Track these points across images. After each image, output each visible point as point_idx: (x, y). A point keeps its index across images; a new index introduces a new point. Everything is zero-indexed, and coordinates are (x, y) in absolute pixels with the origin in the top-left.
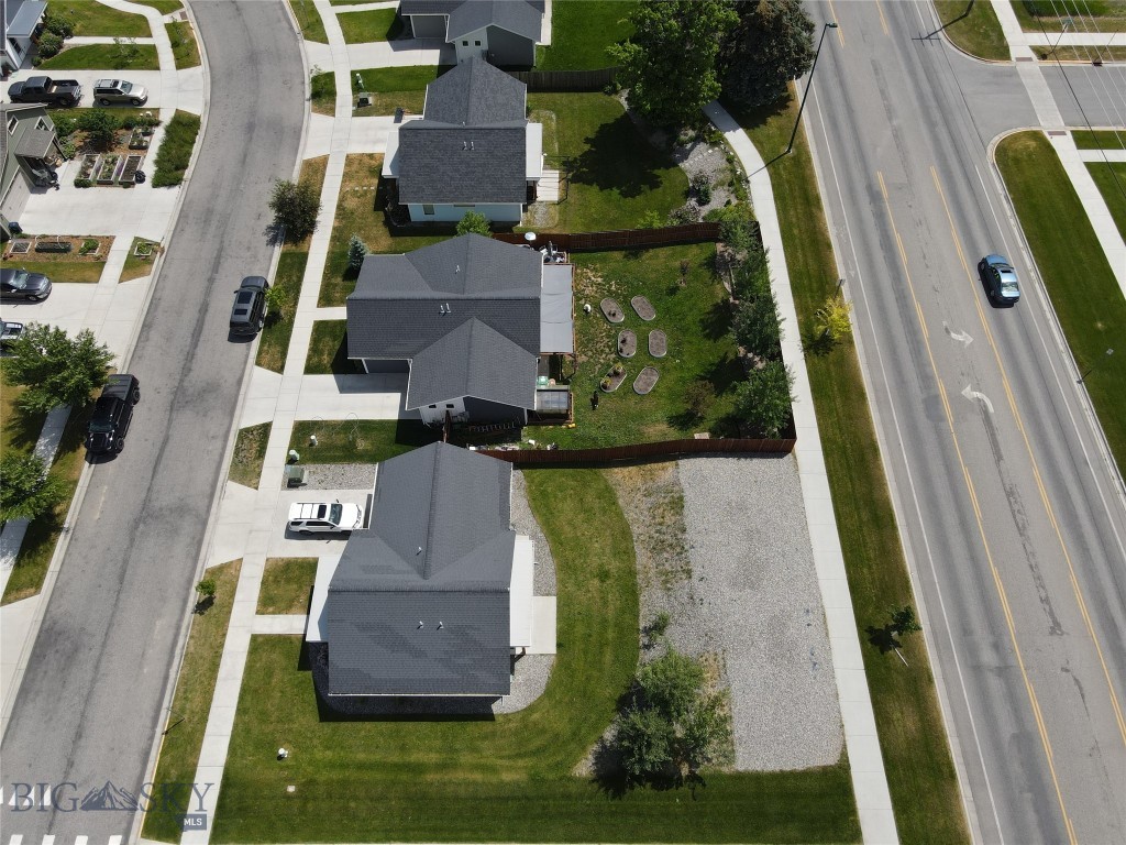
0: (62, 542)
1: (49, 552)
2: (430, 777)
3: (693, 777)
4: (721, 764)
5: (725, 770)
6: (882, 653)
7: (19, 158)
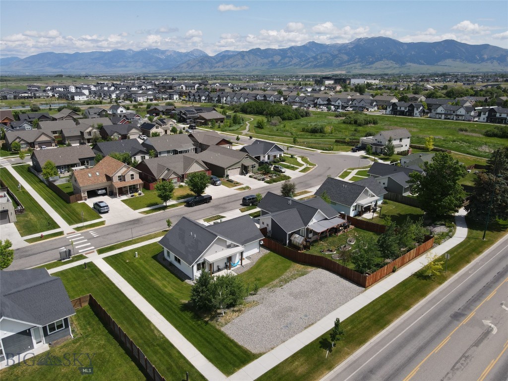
0: (162, 211)
1: (158, 211)
2: (151, 278)
3: (207, 322)
4: (218, 325)
5: (217, 327)
6: (320, 347)
7: (242, 165)
